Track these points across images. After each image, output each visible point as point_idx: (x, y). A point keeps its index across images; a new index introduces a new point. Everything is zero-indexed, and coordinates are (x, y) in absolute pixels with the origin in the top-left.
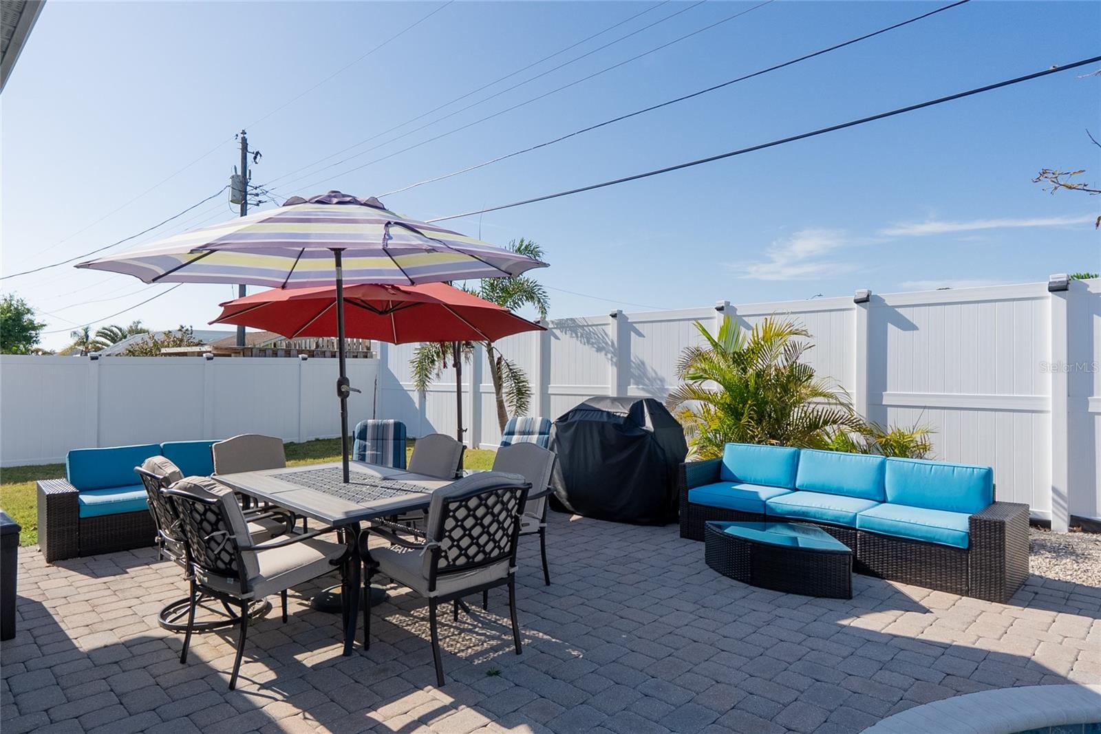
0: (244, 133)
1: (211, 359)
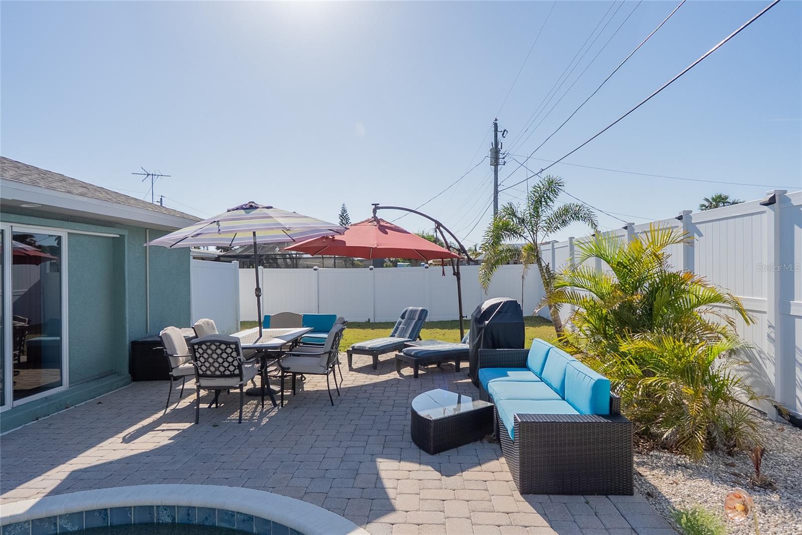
0: (496, 120)
1: (428, 267)
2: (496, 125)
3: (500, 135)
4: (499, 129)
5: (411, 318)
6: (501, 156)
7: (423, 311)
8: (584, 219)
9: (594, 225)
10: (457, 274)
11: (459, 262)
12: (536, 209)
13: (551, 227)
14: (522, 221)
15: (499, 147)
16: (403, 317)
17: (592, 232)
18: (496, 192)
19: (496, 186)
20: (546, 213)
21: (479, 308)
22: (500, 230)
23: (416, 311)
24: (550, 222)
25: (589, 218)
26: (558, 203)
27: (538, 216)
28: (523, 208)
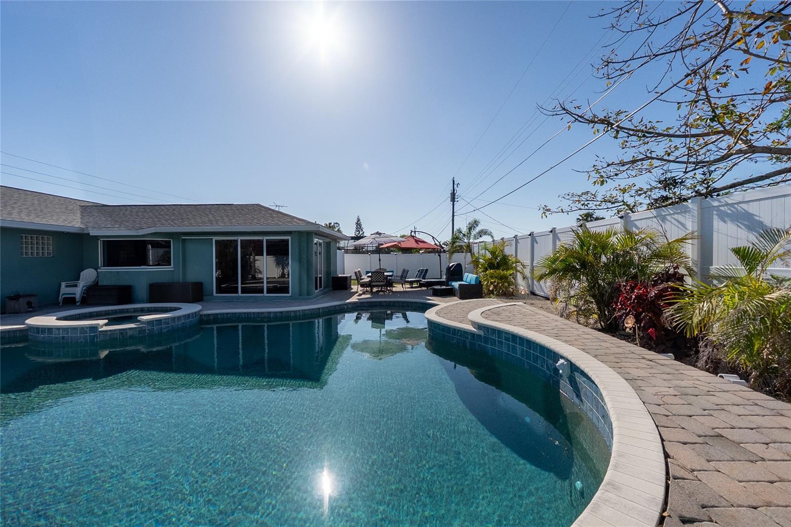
0: (454, 178)
2: (454, 181)
3: (455, 186)
4: (455, 183)
5: (422, 272)
6: (456, 197)
7: (426, 269)
8: (488, 235)
9: (492, 237)
10: (440, 256)
11: (440, 252)
12: (470, 231)
13: (475, 238)
14: (464, 235)
15: (455, 192)
16: (419, 272)
17: (492, 240)
18: (453, 216)
19: (453, 213)
20: (474, 233)
21: (449, 266)
22: (455, 239)
23: (424, 270)
24: (475, 236)
25: (490, 234)
26: (478, 229)
27: (471, 234)
28: (465, 230)
